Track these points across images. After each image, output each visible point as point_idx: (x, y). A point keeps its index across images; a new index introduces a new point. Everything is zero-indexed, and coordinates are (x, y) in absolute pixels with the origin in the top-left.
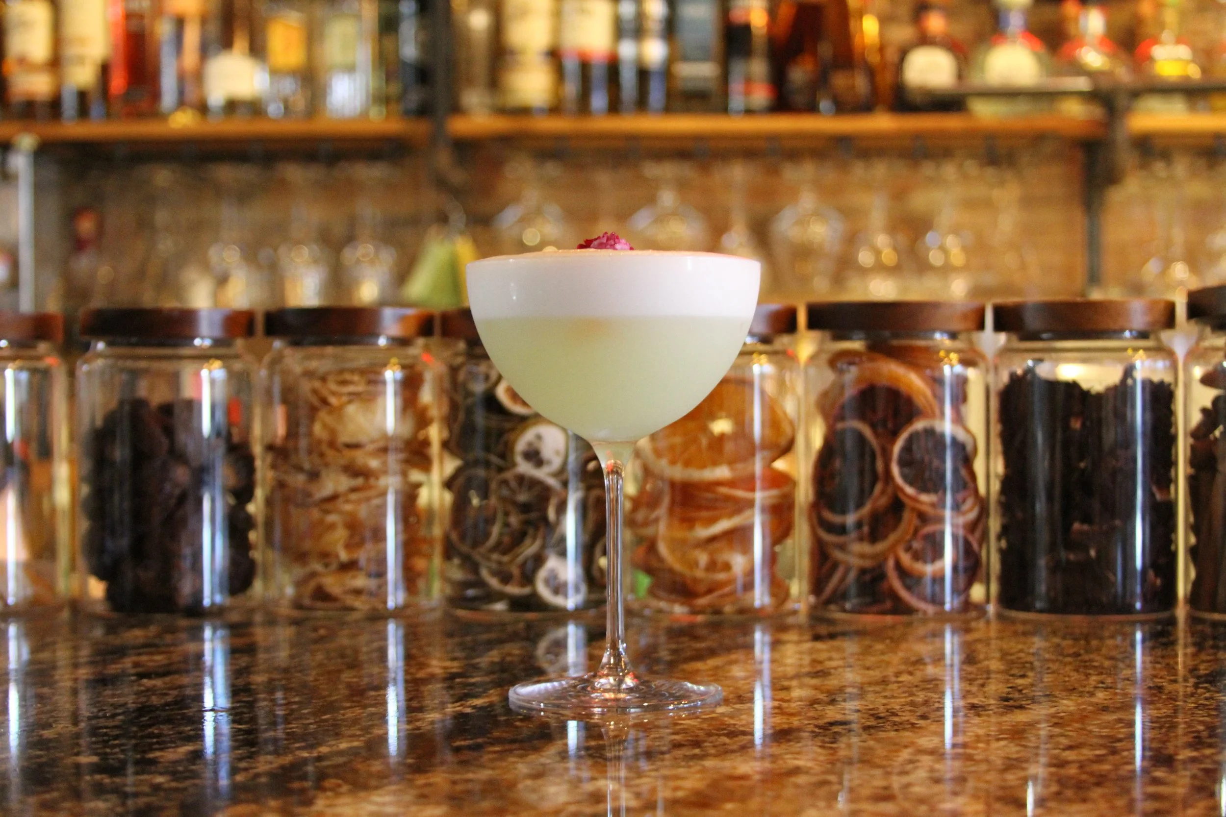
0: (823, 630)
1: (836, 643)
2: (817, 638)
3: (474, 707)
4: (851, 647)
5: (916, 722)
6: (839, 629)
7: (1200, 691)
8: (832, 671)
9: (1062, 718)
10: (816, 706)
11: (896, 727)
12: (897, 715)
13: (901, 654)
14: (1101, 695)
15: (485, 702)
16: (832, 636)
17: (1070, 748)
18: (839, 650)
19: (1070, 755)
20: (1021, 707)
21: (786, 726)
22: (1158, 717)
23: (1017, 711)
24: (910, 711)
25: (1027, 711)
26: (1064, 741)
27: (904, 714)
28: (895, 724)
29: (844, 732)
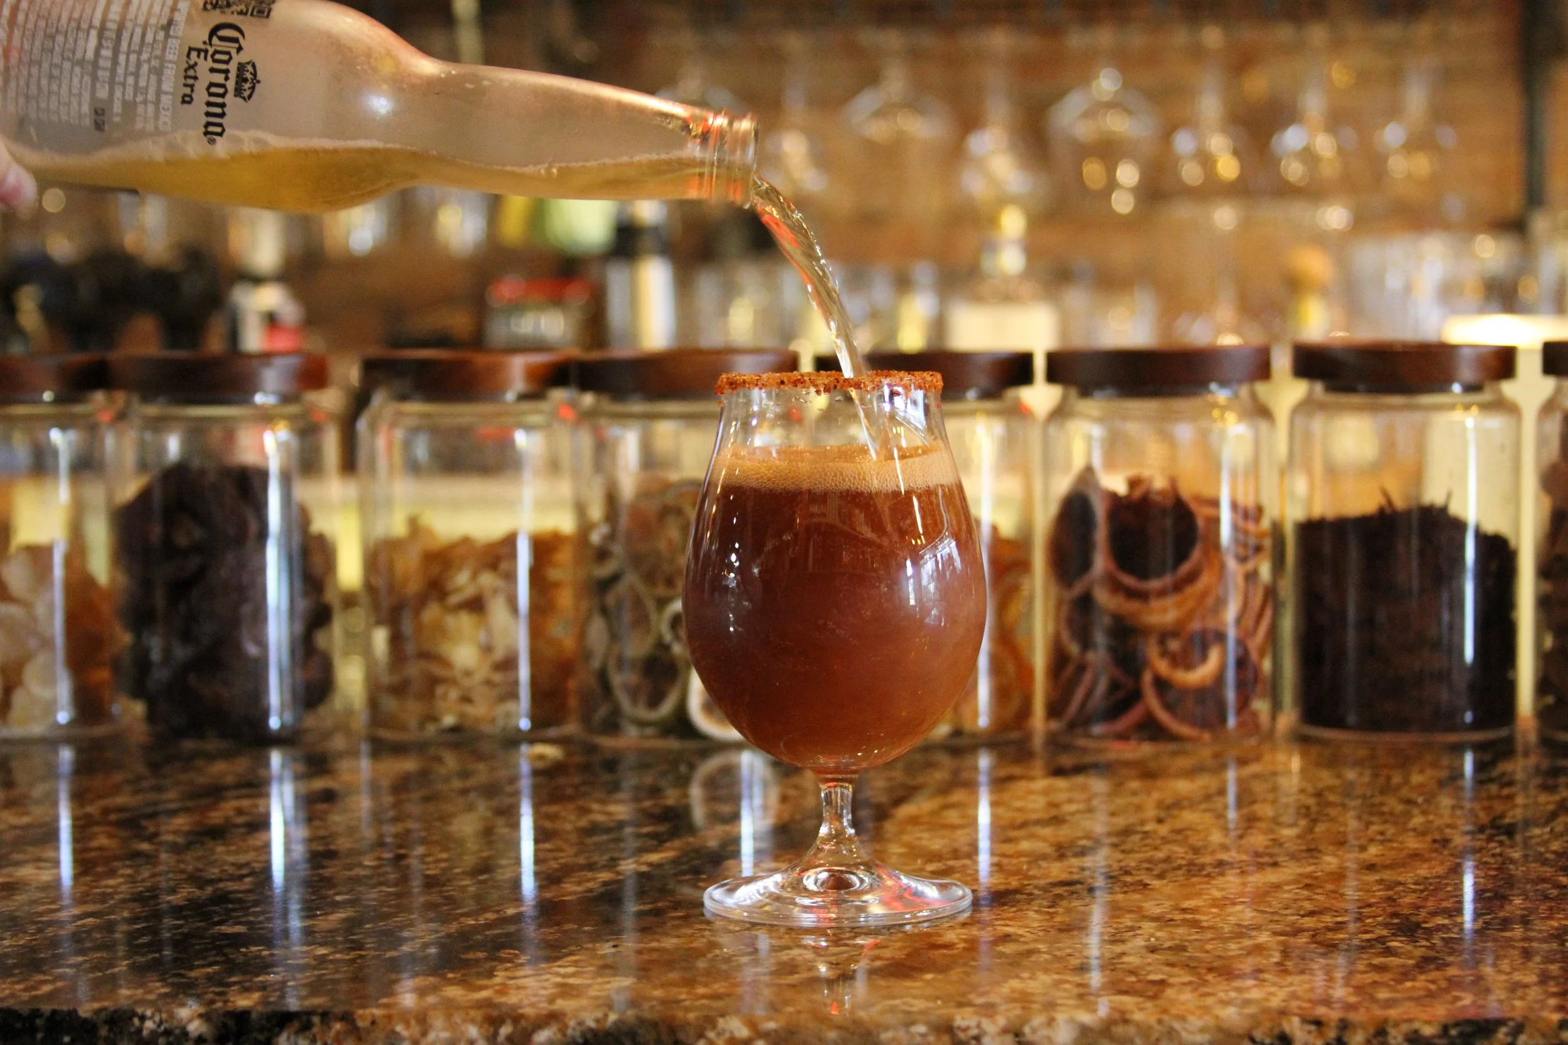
0: (1066, 761)
1: (1080, 780)
2: (1059, 772)
3: (650, 864)
4: (1098, 785)
5: (1149, 882)
6: (1088, 759)
7: (1493, 845)
8: (1068, 818)
9: (1316, 878)
10: (1040, 862)
11: (1125, 889)
12: (1131, 874)
13: (1156, 795)
14: (1373, 850)
15: (662, 858)
16: (1079, 769)
17: (1311, 914)
18: (1084, 788)
19: (1309, 922)
20: (1275, 864)
21: (1002, 888)
22: (1426, 878)
23: (1269, 870)
24: (1148, 869)
25: (1281, 869)
26: (1308, 906)
27: (1139, 873)
28: (1125, 884)
29: (1066, 894)
